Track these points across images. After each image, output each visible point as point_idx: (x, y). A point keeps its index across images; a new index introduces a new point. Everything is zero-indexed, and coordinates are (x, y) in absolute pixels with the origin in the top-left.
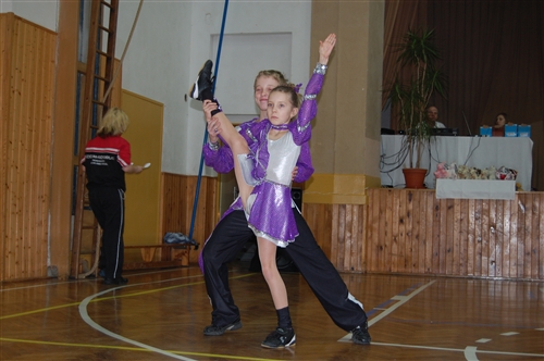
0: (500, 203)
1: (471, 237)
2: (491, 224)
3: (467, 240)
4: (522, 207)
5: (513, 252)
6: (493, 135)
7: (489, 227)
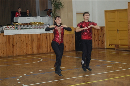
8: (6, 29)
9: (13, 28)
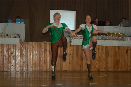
0: (15, 46)
1: (5, 57)
2: (12, 53)
3: (4, 58)
4: (22, 47)
5: (19, 63)
6: (12, 23)
7: (11, 54)
8: (74, 38)
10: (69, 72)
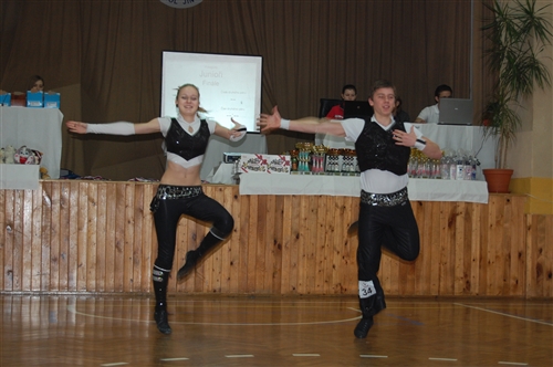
0: (19, 195)
2: (8, 223)
4: (47, 199)
5: (36, 259)
6: (11, 104)
7: (5, 225)
8: (250, 167)
9: (287, 163)
10: (230, 297)
